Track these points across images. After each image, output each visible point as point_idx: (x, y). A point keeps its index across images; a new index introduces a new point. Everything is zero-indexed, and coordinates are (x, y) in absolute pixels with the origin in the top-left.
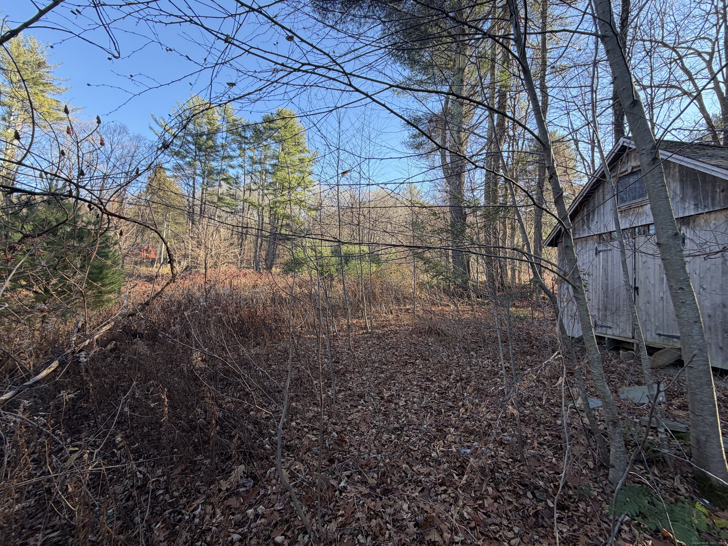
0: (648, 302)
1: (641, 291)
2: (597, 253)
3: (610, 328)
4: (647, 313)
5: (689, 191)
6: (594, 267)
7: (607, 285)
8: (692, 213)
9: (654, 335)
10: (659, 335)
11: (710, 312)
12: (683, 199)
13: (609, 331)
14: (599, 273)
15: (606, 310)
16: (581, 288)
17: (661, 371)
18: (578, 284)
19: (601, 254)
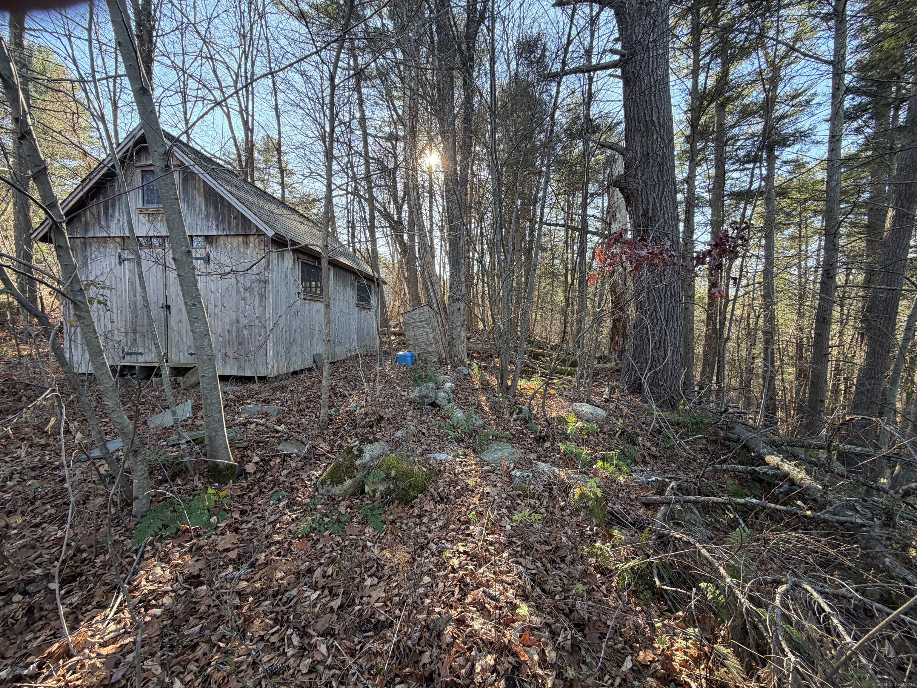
0: (180, 322)
1: (173, 309)
2: (121, 261)
3: (141, 354)
4: (179, 333)
5: (212, 210)
6: (118, 280)
7: (136, 302)
8: (215, 234)
9: (186, 355)
10: (191, 354)
11: (229, 327)
12: (207, 217)
13: (140, 358)
14: (125, 288)
15: (135, 334)
16: (85, 303)
17: (192, 390)
18: (79, 298)
19: (126, 262)
